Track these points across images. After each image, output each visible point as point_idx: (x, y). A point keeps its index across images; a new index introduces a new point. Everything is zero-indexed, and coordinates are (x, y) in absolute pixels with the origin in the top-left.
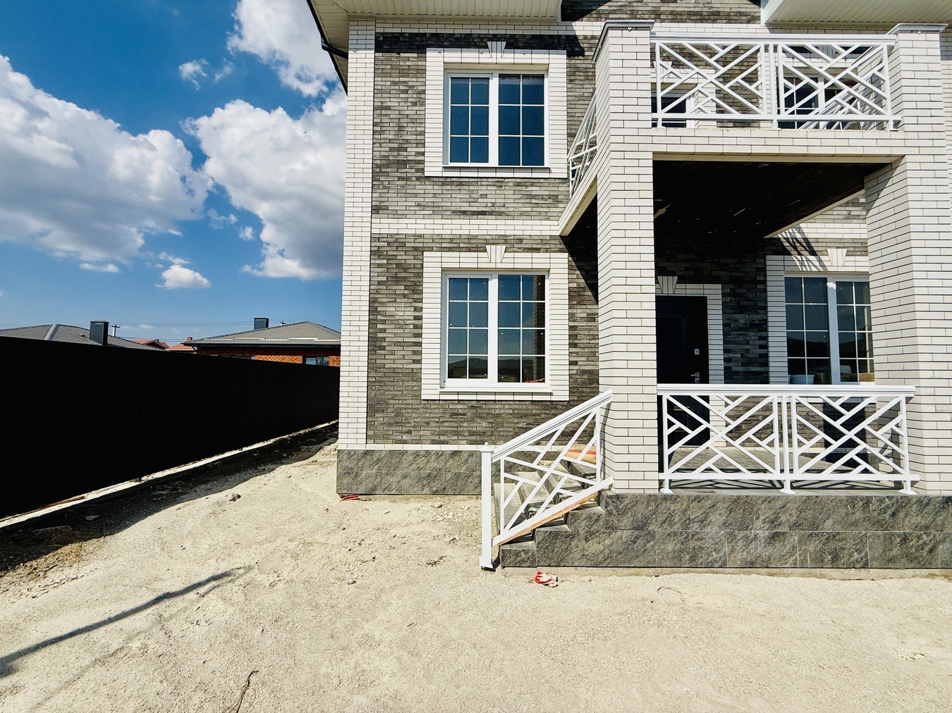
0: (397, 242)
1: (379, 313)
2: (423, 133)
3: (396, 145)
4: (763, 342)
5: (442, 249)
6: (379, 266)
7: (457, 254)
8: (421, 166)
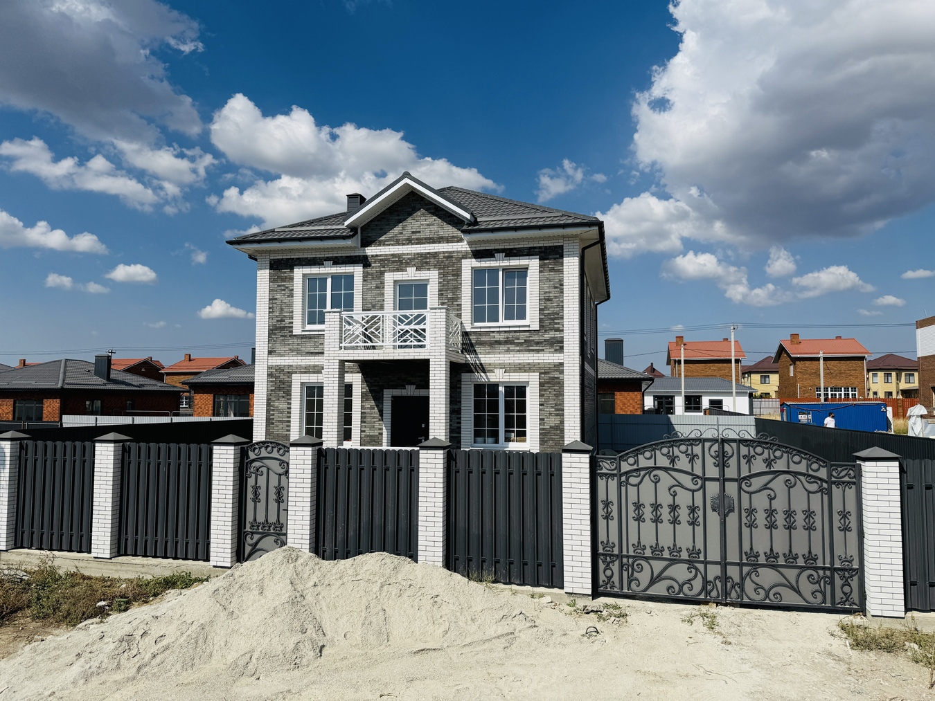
0: (280, 369)
1: (272, 406)
2: (292, 312)
3: (280, 319)
4: (458, 421)
5: (301, 373)
6: (271, 381)
7: (308, 375)
8: (291, 329)
